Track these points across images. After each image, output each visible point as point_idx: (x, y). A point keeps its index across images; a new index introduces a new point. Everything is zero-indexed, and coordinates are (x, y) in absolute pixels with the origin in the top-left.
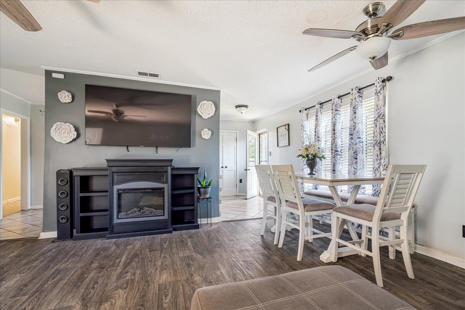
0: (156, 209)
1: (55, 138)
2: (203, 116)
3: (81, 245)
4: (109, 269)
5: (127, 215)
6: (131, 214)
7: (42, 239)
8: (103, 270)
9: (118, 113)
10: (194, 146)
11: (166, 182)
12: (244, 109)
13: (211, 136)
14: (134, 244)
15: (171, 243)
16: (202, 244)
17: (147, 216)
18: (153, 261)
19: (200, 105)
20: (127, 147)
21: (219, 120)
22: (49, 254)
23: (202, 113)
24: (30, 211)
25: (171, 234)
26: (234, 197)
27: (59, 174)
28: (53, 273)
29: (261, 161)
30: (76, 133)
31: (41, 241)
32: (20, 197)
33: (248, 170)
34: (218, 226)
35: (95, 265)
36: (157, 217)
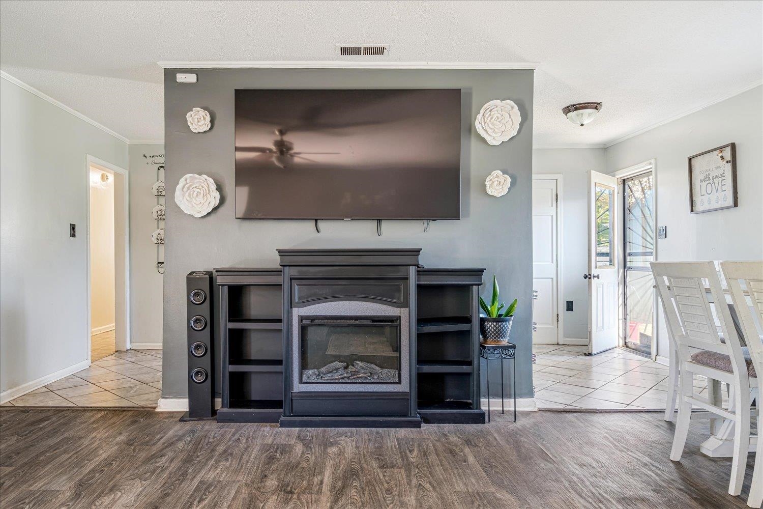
0: (382, 367)
1: (182, 208)
2: (488, 139)
3: (234, 435)
4: (303, 498)
5: (319, 375)
6: (329, 375)
7: (162, 413)
8: (291, 497)
9: (283, 148)
10: (468, 215)
11: (406, 304)
12: (590, 114)
13: (509, 189)
14: (339, 444)
15: (425, 453)
16: (506, 464)
17: (362, 381)
18: (395, 492)
19: (482, 111)
20: (316, 220)
21: (532, 149)
22: (180, 445)
23: (486, 131)
24: (129, 353)
25: (418, 429)
26: (552, 348)
27: (192, 279)
28: (197, 489)
29: (630, 255)
30: (218, 195)
31: (161, 415)
32: (114, 324)
33: (594, 277)
34: (532, 420)
35: (272, 483)
36: (384, 386)
